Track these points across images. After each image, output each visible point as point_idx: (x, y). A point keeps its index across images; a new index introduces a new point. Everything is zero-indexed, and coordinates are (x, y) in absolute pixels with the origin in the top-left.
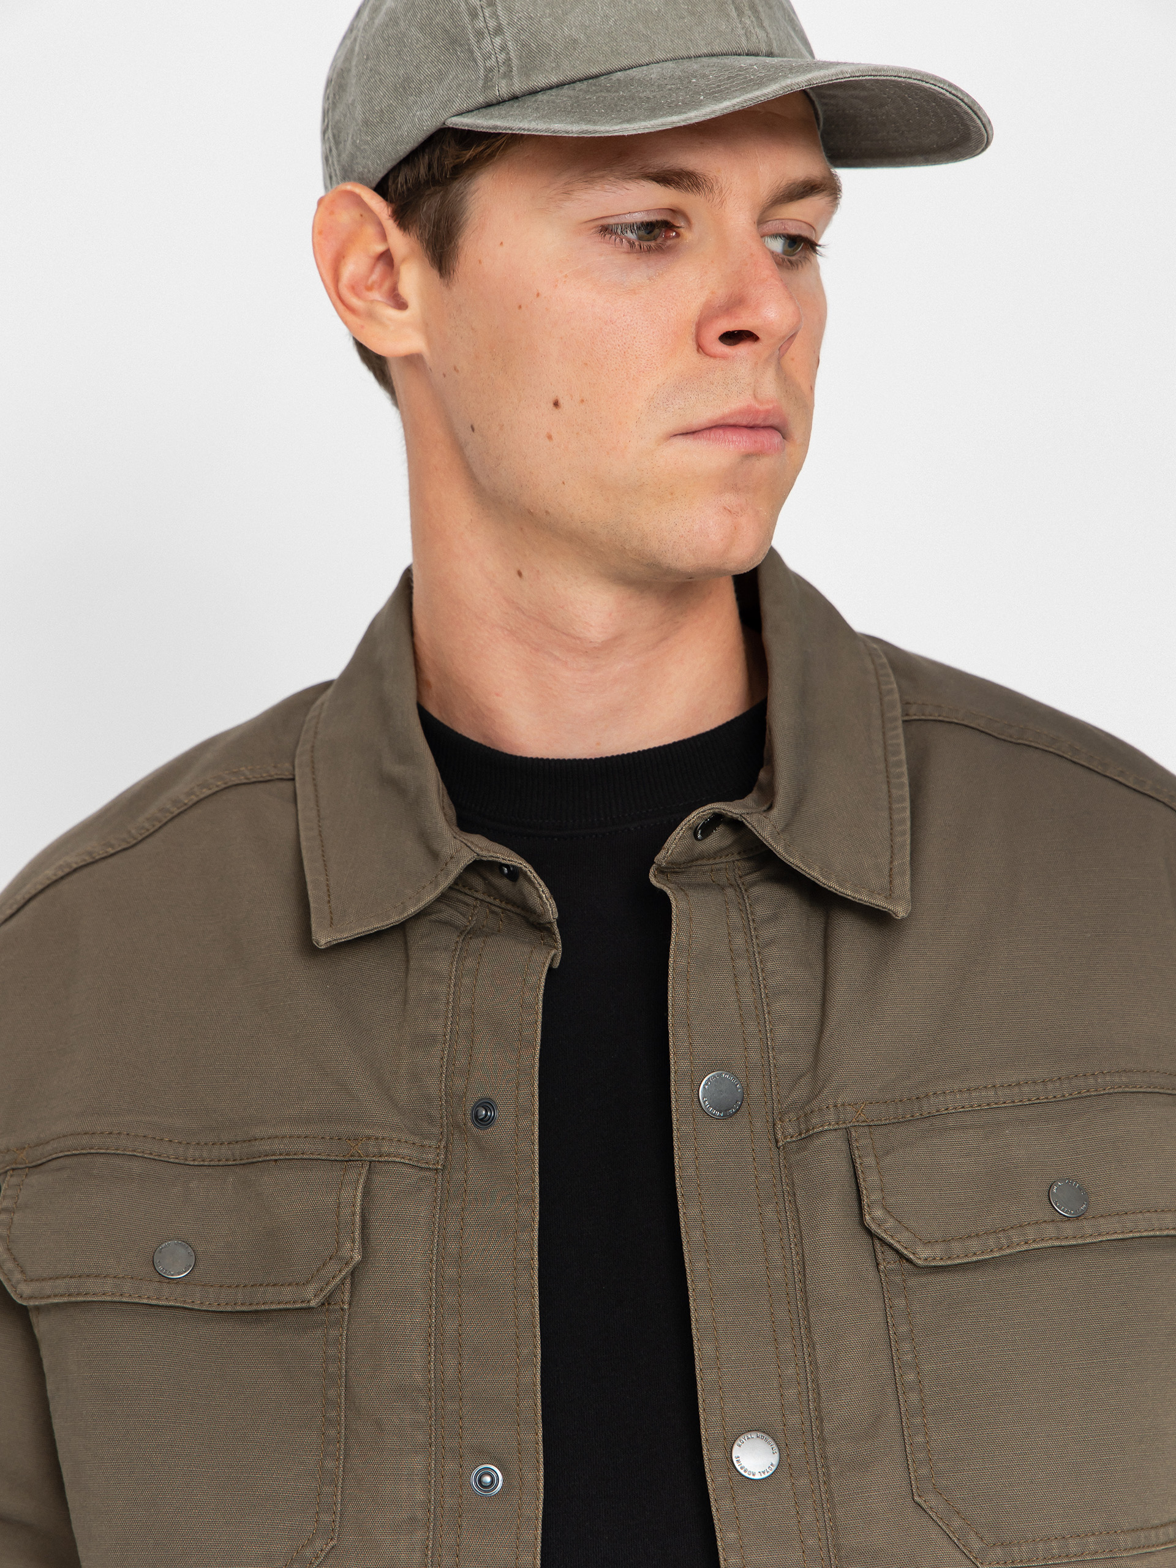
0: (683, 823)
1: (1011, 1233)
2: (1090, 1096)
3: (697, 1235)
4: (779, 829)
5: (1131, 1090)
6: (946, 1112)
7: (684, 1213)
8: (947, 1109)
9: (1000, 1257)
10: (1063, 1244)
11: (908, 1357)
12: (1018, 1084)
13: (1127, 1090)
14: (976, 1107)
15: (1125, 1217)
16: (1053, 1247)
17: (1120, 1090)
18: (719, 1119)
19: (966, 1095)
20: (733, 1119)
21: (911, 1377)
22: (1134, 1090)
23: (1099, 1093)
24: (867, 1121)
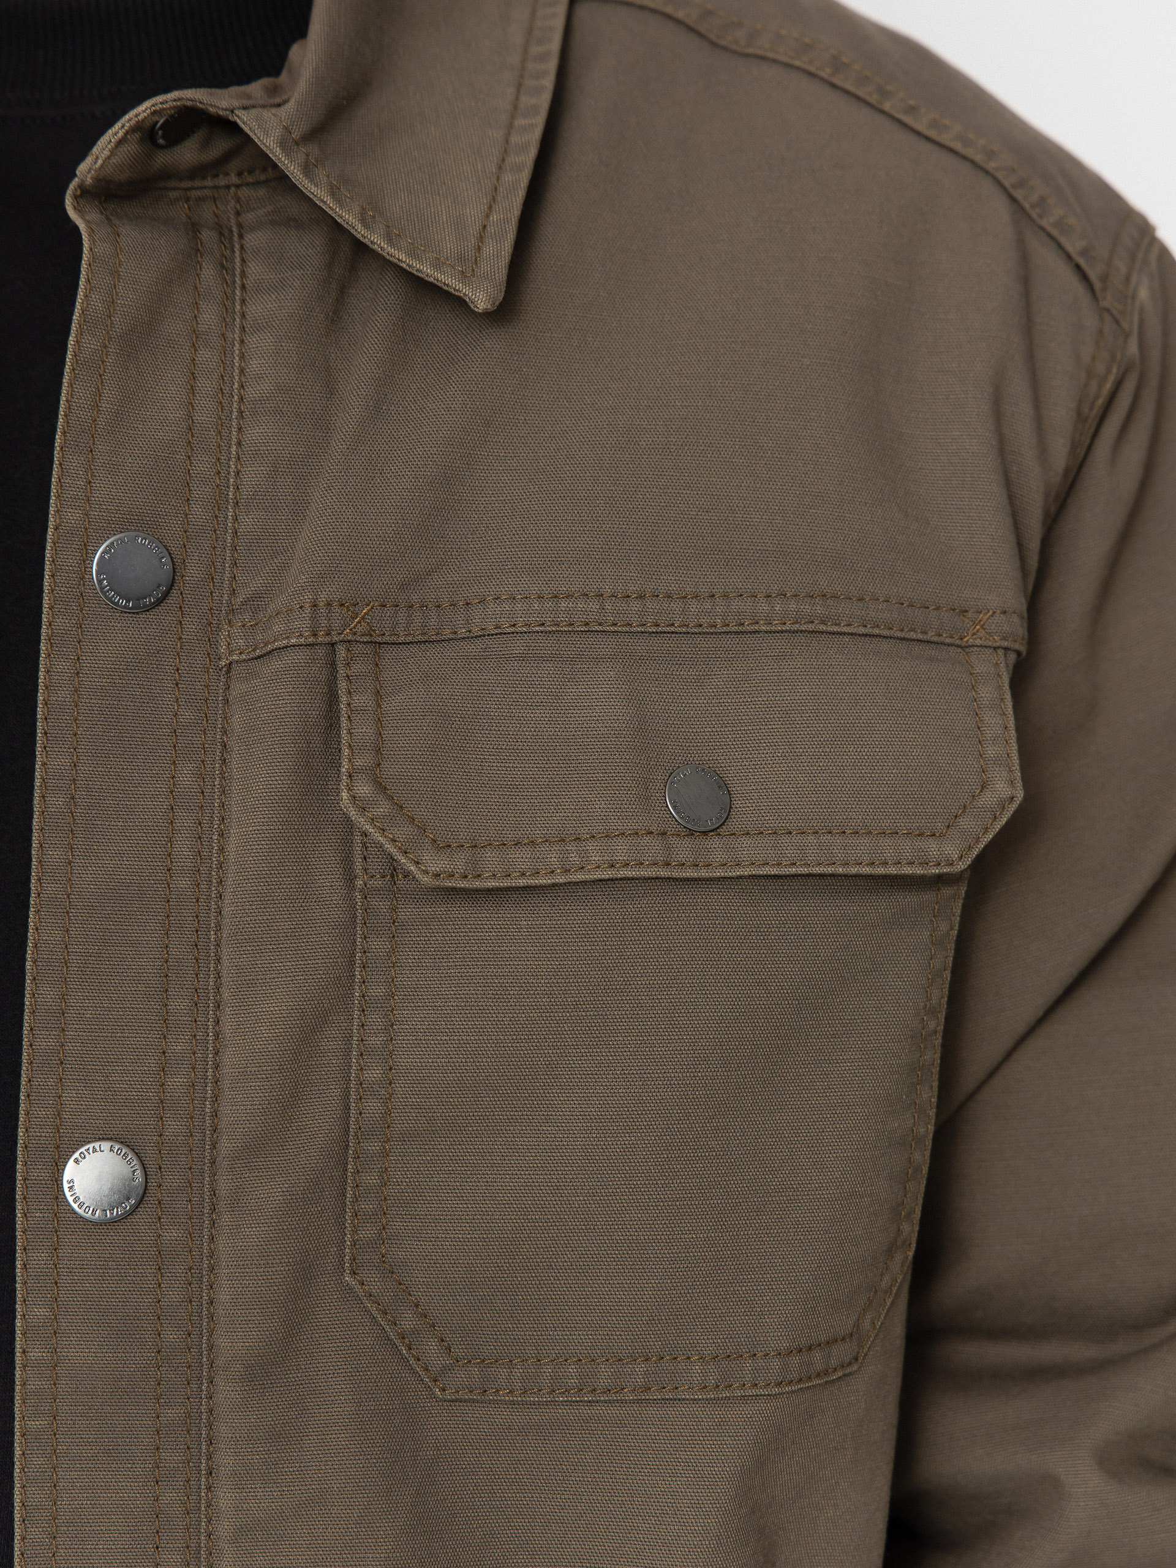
0: (127, 117)
1: (590, 846)
2: (758, 632)
3: (57, 802)
4: (296, 135)
5: (830, 629)
6: (512, 629)
7: (44, 764)
8: (514, 625)
9: (565, 884)
10: (675, 875)
11: (376, 1040)
12: (641, 597)
13: (822, 627)
14: (565, 626)
15: (786, 839)
16: (657, 878)
17: (811, 627)
18: (126, 612)
19: (549, 605)
20: (150, 616)
21: (374, 1074)
22: (836, 629)
23: (773, 628)
24: (371, 635)
